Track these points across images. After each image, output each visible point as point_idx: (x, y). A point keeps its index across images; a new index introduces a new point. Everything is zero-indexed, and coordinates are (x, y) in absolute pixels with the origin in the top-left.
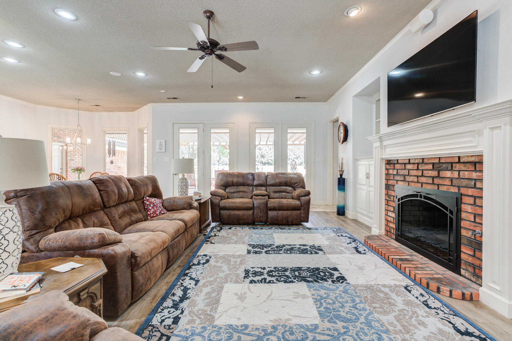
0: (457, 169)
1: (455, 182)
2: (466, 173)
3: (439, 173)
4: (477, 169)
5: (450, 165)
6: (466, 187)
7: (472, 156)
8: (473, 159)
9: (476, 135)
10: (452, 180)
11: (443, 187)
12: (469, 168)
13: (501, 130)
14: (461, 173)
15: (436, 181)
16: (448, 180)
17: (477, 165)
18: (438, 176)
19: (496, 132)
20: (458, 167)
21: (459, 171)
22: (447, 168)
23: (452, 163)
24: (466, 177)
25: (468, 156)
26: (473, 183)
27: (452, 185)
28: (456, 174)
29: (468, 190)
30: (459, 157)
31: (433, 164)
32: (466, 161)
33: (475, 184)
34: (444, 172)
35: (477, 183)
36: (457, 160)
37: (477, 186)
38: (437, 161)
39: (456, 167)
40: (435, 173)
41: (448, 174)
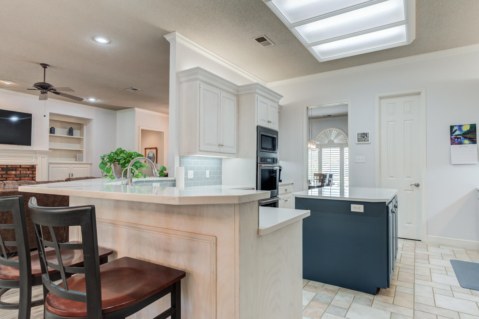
0: (19, 170)
1: (17, 176)
2: (24, 172)
3: (7, 172)
4: (30, 170)
5: (15, 169)
6: (25, 177)
7: (27, 165)
8: (28, 166)
9: (34, 159)
10: (16, 175)
11: (10, 178)
12: (25, 170)
13: (44, 158)
14: (21, 172)
15: (4, 176)
16: (13, 175)
17: (30, 169)
18: (7, 174)
19: (43, 158)
20: (19, 169)
21: (20, 171)
22: (13, 170)
23: (16, 168)
24: (24, 173)
25: (25, 165)
26: (28, 175)
27: (16, 177)
28: (18, 172)
29: (25, 178)
30: (20, 166)
31: (2, 168)
32: (24, 167)
33: (29, 176)
34: (10, 172)
35: (30, 175)
36: (19, 166)
37: (30, 176)
38: (6, 167)
39: (18, 169)
40: (4, 172)
41: (14, 172)
